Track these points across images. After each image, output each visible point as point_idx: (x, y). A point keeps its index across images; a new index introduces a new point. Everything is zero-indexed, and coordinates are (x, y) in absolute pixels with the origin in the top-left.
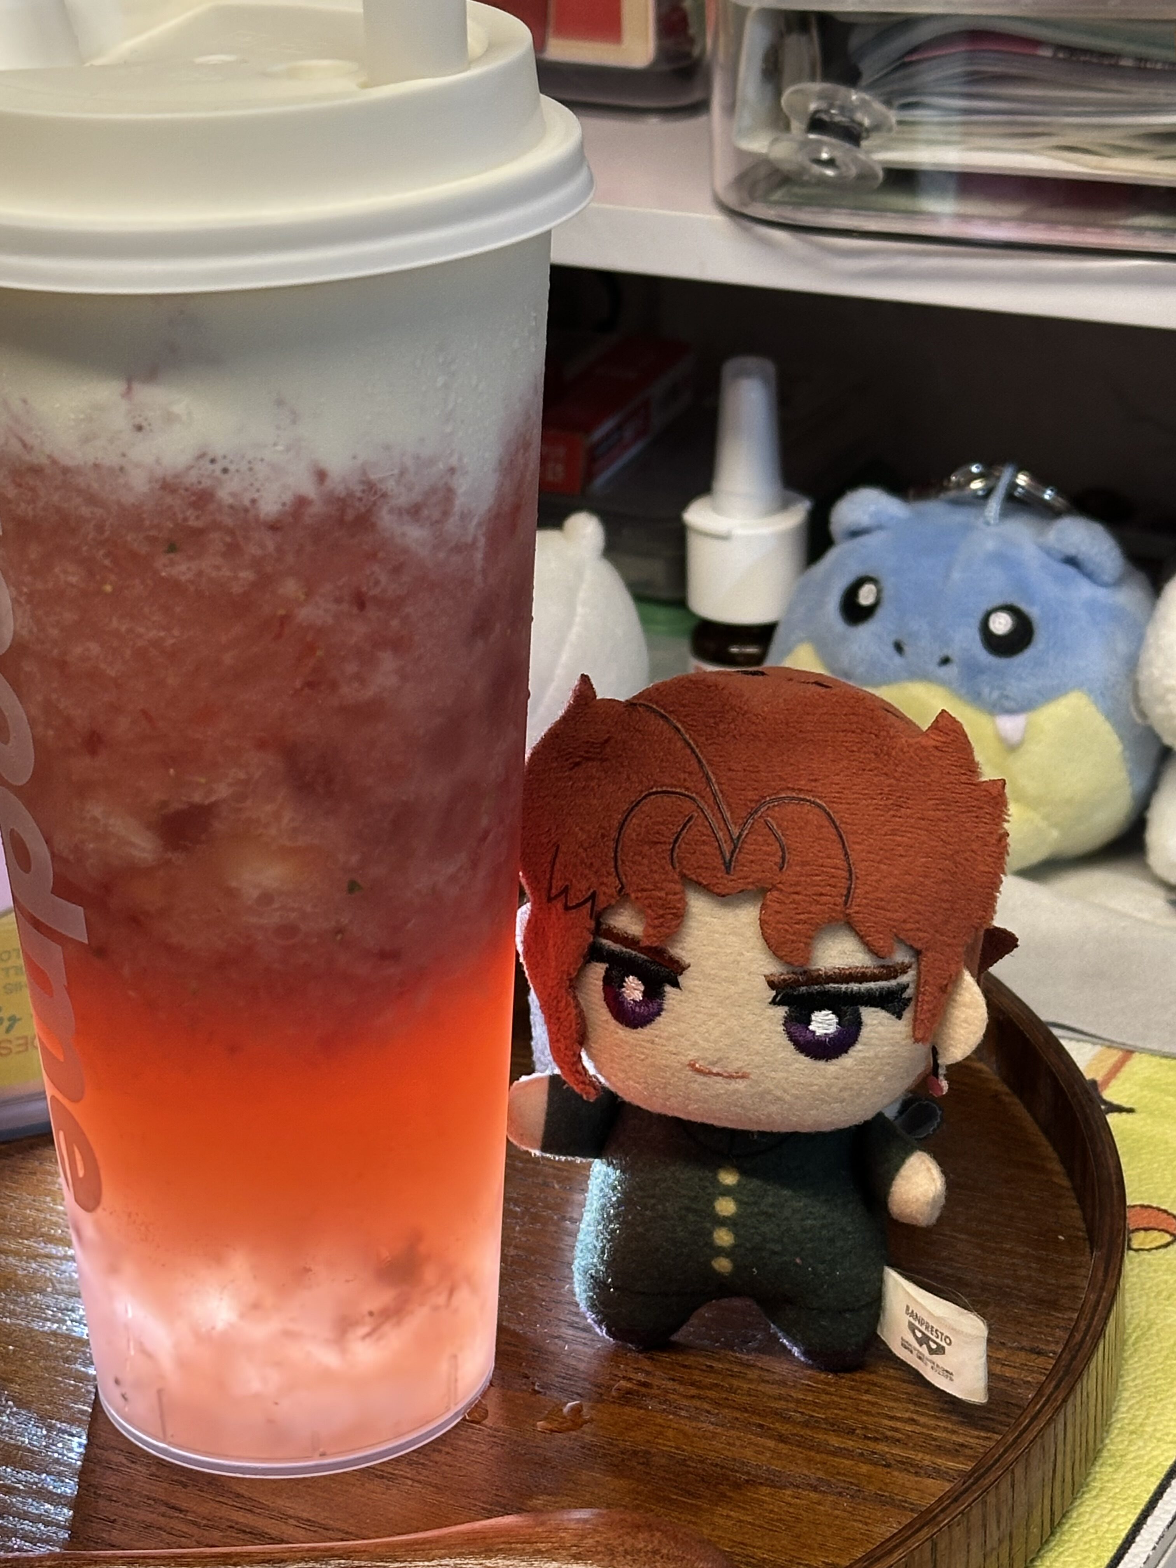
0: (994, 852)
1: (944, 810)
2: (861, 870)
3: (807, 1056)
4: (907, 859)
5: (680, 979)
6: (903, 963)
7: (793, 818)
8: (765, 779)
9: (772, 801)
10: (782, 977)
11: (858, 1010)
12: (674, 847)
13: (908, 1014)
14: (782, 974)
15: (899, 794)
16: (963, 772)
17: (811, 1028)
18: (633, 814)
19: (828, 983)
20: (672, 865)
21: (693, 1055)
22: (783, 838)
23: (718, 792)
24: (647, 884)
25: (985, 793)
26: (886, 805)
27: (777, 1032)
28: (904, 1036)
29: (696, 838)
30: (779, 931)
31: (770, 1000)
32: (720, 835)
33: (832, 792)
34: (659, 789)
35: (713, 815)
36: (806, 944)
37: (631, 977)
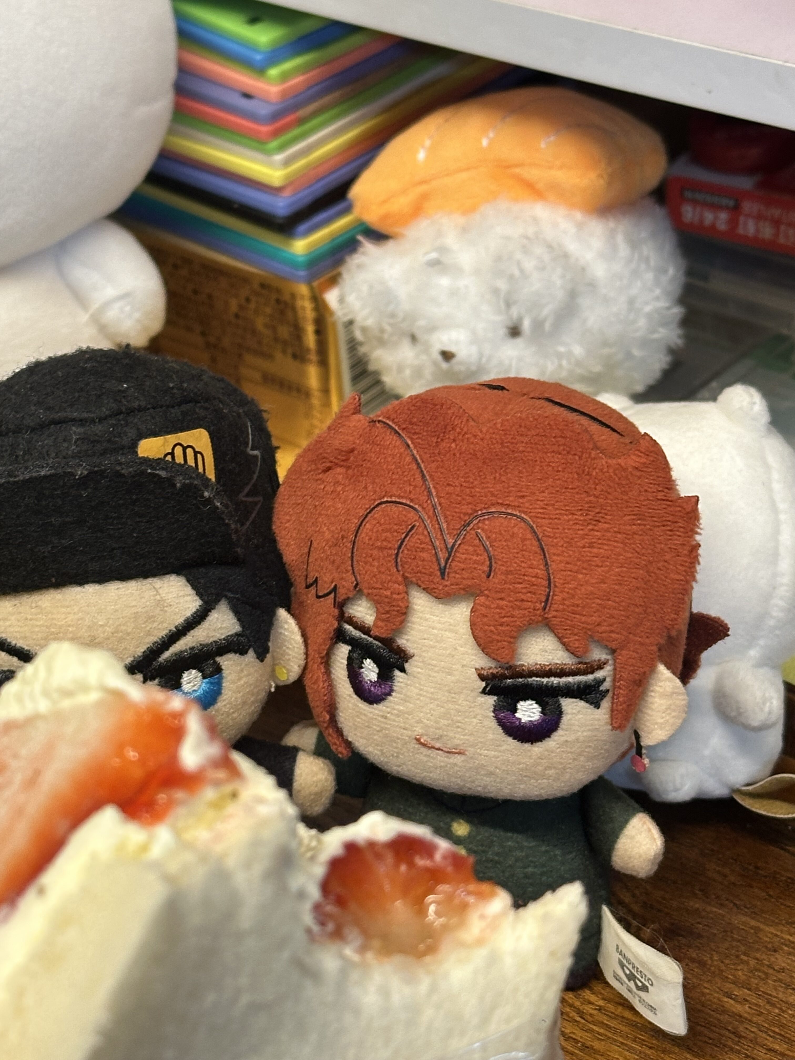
0: (686, 562)
1: (639, 525)
2: (559, 579)
3: (514, 739)
4: (602, 569)
5: (407, 666)
6: (599, 660)
7: (500, 531)
8: (478, 495)
9: (483, 514)
10: (491, 671)
11: (558, 701)
12: (398, 552)
13: (606, 704)
14: (491, 668)
15: (597, 510)
16: (660, 489)
17: (517, 715)
18: (367, 519)
19: (531, 677)
20: (397, 568)
21: (419, 730)
22: (491, 549)
23: (437, 504)
24: (376, 583)
25: (679, 509)
26: (585, 520)
27: (487, 717)
28: (602, 723)
29: (417, 545)
30: (485, 631)
31: (481, 690)
32: (437, 543)
33: (536, 508)
34: (389, 500)
35: (432, 525)
36: (509, 642)
37: (368, 660)
